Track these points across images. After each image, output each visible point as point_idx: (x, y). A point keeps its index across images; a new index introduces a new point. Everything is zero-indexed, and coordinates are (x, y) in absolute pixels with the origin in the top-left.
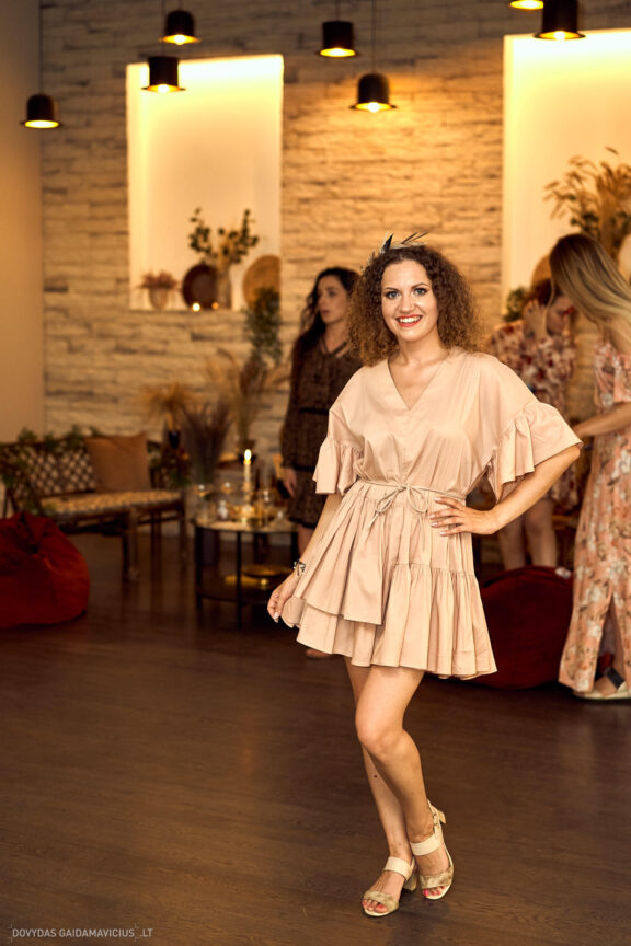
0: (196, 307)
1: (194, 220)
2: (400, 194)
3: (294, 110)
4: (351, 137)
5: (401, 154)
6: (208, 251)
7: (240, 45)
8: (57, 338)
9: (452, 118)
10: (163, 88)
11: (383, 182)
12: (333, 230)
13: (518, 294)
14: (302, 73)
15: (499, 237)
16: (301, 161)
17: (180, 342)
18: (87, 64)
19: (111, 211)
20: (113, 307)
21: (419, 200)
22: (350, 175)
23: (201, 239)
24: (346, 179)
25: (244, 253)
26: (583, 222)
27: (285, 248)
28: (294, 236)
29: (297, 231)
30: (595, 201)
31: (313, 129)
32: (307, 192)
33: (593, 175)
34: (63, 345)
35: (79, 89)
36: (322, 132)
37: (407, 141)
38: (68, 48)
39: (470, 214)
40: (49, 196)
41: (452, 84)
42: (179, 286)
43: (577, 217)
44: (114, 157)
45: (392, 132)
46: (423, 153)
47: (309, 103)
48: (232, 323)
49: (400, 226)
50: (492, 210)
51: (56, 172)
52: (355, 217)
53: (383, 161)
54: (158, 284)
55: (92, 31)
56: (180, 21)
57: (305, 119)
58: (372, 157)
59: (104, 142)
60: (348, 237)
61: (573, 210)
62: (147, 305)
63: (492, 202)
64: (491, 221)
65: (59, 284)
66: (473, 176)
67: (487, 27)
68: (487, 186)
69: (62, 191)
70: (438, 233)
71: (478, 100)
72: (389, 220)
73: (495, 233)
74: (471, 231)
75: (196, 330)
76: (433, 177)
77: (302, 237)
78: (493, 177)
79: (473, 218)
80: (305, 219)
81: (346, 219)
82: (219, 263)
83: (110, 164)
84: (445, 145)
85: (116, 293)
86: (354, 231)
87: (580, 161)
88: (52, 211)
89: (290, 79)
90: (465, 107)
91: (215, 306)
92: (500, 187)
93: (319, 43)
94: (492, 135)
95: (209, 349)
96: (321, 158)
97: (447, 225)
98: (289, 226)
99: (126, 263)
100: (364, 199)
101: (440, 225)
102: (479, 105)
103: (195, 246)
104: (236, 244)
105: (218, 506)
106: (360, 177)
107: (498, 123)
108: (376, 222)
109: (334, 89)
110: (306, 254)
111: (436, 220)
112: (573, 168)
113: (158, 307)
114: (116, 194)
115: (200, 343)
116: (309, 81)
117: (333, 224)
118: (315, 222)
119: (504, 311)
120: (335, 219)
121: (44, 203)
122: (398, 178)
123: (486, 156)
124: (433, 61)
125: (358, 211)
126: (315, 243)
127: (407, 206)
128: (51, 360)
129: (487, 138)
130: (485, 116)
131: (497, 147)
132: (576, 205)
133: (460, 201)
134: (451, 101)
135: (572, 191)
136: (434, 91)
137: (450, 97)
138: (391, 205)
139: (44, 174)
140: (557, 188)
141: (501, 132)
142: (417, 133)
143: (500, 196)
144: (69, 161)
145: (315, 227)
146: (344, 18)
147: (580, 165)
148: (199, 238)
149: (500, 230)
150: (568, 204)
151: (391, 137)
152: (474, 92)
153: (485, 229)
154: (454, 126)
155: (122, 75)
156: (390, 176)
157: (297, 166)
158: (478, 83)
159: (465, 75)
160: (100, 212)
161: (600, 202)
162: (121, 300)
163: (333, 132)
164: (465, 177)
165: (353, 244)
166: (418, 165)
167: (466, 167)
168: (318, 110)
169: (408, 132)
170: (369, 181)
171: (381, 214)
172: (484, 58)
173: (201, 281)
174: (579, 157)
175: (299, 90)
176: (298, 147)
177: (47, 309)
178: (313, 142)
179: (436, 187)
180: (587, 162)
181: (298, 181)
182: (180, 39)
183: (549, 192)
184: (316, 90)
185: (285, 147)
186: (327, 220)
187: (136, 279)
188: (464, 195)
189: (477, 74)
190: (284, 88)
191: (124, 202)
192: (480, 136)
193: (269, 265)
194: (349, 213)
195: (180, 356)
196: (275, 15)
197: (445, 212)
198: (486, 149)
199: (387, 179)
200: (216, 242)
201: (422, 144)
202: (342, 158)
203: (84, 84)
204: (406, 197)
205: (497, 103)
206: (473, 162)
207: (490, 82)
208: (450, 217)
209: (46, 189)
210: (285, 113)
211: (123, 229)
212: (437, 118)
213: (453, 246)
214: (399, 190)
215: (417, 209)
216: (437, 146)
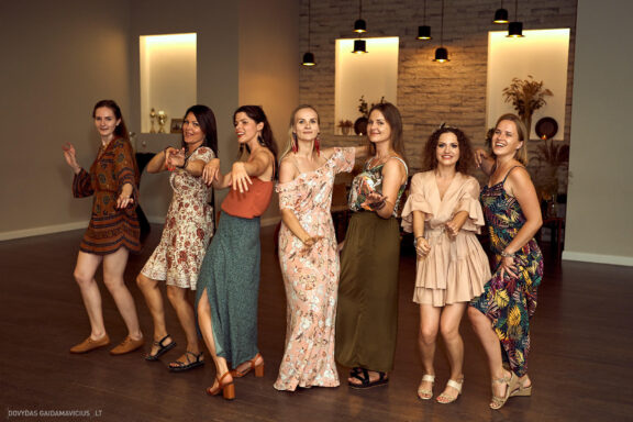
0: (360, 134)
1: (361, 100)
2: (445, 92)
3: (403, 59)
4: (426, 69)
5: (446, 76)
6: (365, 112)
7: (382, 33)
9: (467, 63)
10: (360, 53)
11: (438, 87)
12: (418, 105)
14: (407, 44)
15: (485, 109)
16: (406, 78)
18: (319, 39)
19: (328, 96)
20: (328, 134)
21: (453, 94)
22: (425, 83)
24: (424, 85)
26: (518, 103)
29: (403, 105)
30: (522, 95)
31: (411, 66)
32: (408, 90)
33: (522, 86)
35: (316, 48)
36: (414, 67)
37: (448, 71)
38: (311, 32)
39: (473, 100)
40: (302, 90)
41: (467, 49)
42: (353, 126)
43: (515, 101)
44: (329, 75)
45: (442, 68)
46: (455, 76)
47: (409, 56)
49: (445, 104)
50: (482, 98)
51: (304, 81)
52: (427, 100)
53: (439, 79)
54: (344, 125)
55: (321, 26)
56: (359, 24)
57: (408, 62)
58: (434, 77)
59: (325, 69)
60: (423, 108)
61: (514, 99)
62: (341, 133)
63: (482, 95)
64: (482, 102)
66: (475, 85)
67: (482, 28)
68: (481, 89)
69: (308, 88)
70: (460, 107)
71: (477, 56)
72: (440, 101)
73: (483, 107)
74: (473, 106)
75: (361, 143)
76: (458, 85)
77: (405, 107)
78: (483, 85)
79: (475, 102)
80: (407, 101)
81: (423, 101)
83: (328, 78)
84: (464, 73)
85: (329, 128)
86: (427, 105)
87: (517, 80)
88: (303, 96)
89: (401, 46)
90: (472, 58)
92: (485, 90)
93: (417, 33)
94: (482, 69)
96: (413, 77)
97: (464, 104)
98: (400, 103)
99: (333, 117)
100: (431, 93)
101: (461, 104)
102: (478, 58)
103: (361, 110)
106: (429, 85)
107: (485, 65)
108: (435, 102)
109: (419, 51)
110: (407, 114)
111: (459, 102)
112: (514, 83)
113: (345, 134)
114: (330, 90)
116: (409, 47)
117: (418, 103)
118: (411, 102)
120: (419, 101)
121: (300, 93)
122: (444, 85)
123: (480, 77)
124: (459, 41)
125: (428, 98)
127: (448, 96)
129: (480, 71)
130: (479, 62)
131: (484, 74)
132: (515, 97)
133: (469, 95)
135: (514, 92)
137: (466, 55)
138: (442, 96)
139: (300, 81)
140: (508, 90)
141: (486, 68)
142: (452, 68)
143: (485, 93)
144: (311, 76)
145: (411, 104)
146: (427, 24)
148: (363, 107)
149: (485, 106)
150: (511, 97)
151: (442, 70)
152: (476, 53)
153: (479, 106)
154: (467, 66)
155: (334, 43)
156: (441, 84)
157: (404, 80)
158: (477, 49)
159: (472, 46)
160: (323, 97)
161: (524, 96)
162: (331, 131)
163: (419, 67)
164: (471, 85)
165: (426, 110)
166: (452, 81)
167: (472, 82)
168: (413, 59)
169: (450, 68)
170: (433, 86)
171: (438, 99)
172: (480, 40)
173: (361, 124)
174: (515, 78)
175: (405, 50)
176: (404, 73)
178: (411, 71)
179: (460, 89)
180: (520, 80)
181: (404, 86)
182: (360, 31)
183: (505, 92)
184: (413, 51)
185: (399, 73)
186: (416, 101)
187: (337, 123)
188: (471, 93)
189: (477, 46)
190: (399, 50)
191: (333, 93)
192: (478, 70)
194: (425, 99)
196: (396, 21)
197: (463, 99)
198: (479, 75)
199: (440, 86)
201: (455, 72)
202: (422, 77)
203: (319, 46)
204: (448, 93)
205: (485, 57)
206: (475, 80)
207: (482, 49)
208: (466, 101)
209: (301, 88)
210: (399, 59)
211: (332, 103)
212: (460, 63)
213: (466, 112)
214: (445, 90)
215: (452, 98)
216: (460, 73)
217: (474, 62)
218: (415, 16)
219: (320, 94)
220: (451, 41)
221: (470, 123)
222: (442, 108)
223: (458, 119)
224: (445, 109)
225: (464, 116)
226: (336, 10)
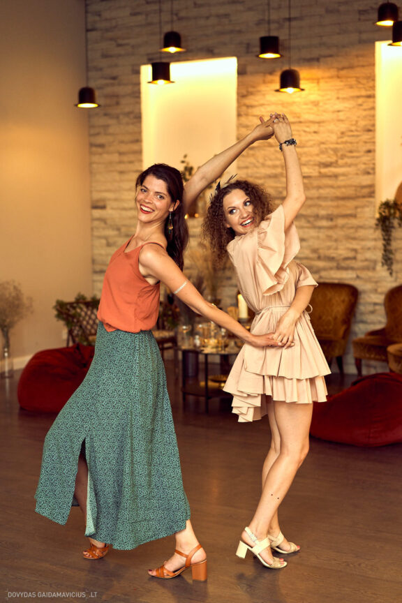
1: (183, 162)
2: (311, 143)
4: (280, 108)
5: (311, 117)
7: (210, 52)
8: (100, 237)
9: (343, 94)
10: (161, 82)
11: (300, 135)
12: (269, 167)
13: (386, 205)
14: (249, 69)
15: (374, 169)
16: (249, 124)
18: (116, 66)
19: (132, 157)
21: (323, 146)
28: (245, 171)
29: (247, 168)
31: (256, 103)
34: (104, 241)
35: (112, 81)
36: (262, 105)
37: (315, 109)
38: (105, 56)
39: (355, 154)
40: (94, 149)
41: (343, 73)
44: (133, 124)
45: (306, 104)
46: (326, 117)
47: (254, 87)
49: (312, 163)
50: (369, 151)
51: (98, 134)
53: (300, 122)
55: (119, 45)
56: (172, 39)
57: (252, 97)
58: (293, 120)
59: (128, 114)
60: (278, 171)
63: (369, 147)
64: (369, 158)
65: (101, 204)
66: (357, 131)
67: (364, 36)
68: (366, 137)
69: (102, 146)
70: (335, 167)
71: (359, 82)
72: (304, 159)
73: (372, 166)
74: (356, 165)
76: (331, 132)
77: (250, 171)
78: (369, 131)
79: (357, 157)
80: (252, 160)
81: (278, 159)
83: (131, 128)
84: (339, 111)
88: (96, 158)
89: (241, 72)
90: (351, 87)
91: (197, 215)
92: (374, 137)
93: (258, 49)
94: (368, 104)
95: (194, 242)
97: (340, 162)
98: (242, 164)
101: (337, 161)
102: (361, 86)
105: (194, 339)
107: (372, 96)
109: (269, 78)
111: (333, 159)
114: (135, 147)
116: (253, 73)
117: (269, 163)
118: (258, 162)
119: (377, 216)
120: (271, 160)
121: (91, 153)
122: (310, 133)
123: (365, 117)
124: (329, 59)
126: (258, 175)
127: (315, 150)
128: (96, 252)
129: (365, 106)
130: (363, 93)
131: (372, 112)
133: (349, 147)
134: (342, 84)
136: (331, 77)
137: (342, 81)
138: (306, 150)
139: (91, 135)
141: (374, 102)
142: (321, 104)
143: (374, 143)
144: (106, 126)
145: (257, 164)
146: (274, 34)
148: (186, 173)
149: (374, 164)
151: (305, 107)
152: (357, 78)
153: (365, 164)
154: (344, 99)
155: (138, 72)
156: (305, 131)
157: (247, 127)
158: (359, 72)
159: (351, 67)
160: (125, 158)
163: (268, 105)
164: (352, 131)
166: (321, 124)
167: (352, 125)
168: (259, 91)
169: (316, 104)
172: (363, 56)
175: (248, 79)
176: (247, 115)
177: (93, 219)
178: (256, 111)
179: (334, 138)
182: (172, 50)
184: (258, 78)
185: (239, 115)
186: (265, 160)
188: (351, 143)
189: (358, 66)
190: (238, 78)
191: (140, 152)
192: (361, 105)
194: (279, 156)
196: (232, 32)
197: (339, 154)
198: (365, 113)
199: (303, 133)
201: (324, 111)
203: (114, 78)
204: (314, 144)
205: (371, 84)
206: (357, 122)
207: (366, 71)
208: (343, 157)
209: (92, 145)
210: (238, 94)
211: (139, 168)
212: (334, 94)
213: (344, 175)
214: (310, 140)
215: (322, 152)
216: (334, 112)
217: (355, 92)
218: (259, 23)
219: (121, 154)
220: (318, 60)
221: (351, 192)
222: (306, 170)
223: (332, 187)
224: (311, 171)
225: (341, 181)
226: (140, 19)
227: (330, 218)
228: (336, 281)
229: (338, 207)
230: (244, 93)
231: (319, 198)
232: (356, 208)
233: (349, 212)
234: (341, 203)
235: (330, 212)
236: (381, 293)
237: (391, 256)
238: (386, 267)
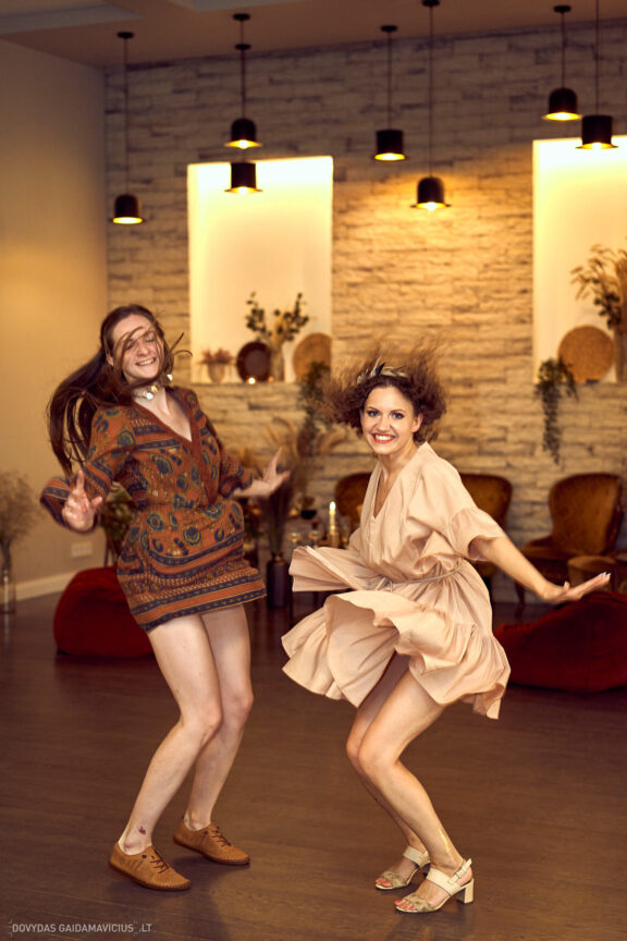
0: (252, 381)
1: (250, 302)
2: (441, 279)
3: (343, 205)
4: (396, 229)
5: (442, 243)
6: (263, 330)
7: (293, 149)
9: (486, 212)
10: (243, 190)
11: (424, 268)
13: (548, 365)
14: (351, 173)
15: (531, 316)
16: (351, 250)
17: (237, 411)
18: (150, 164)
19: (173, 295)
21: (458, 284)
22: (394, 262)
23: (256, 318)
24: (392, 266)
25: (296, 331)
26: (605, 301)
27: (335, 327)
28: (344, 316)
29: (347, 312)
30: (614, 283)
31: (360, 222)
32: (355, 277)
33: (612, 261)
35: (144, 186)
36: (369, 225)
37: (447, 232)
38: (132, 149)
39: (503, 295)
40: (115, 282)
41: (486, 183)
42: (234, 361)
43: (599, 297)
44: (176, 247)
45: (433, 224)
46: (461, 243)
47: (356, 199)
48: (286, 394)
49: (441, 307)
50: (524, 291)
51: (122, 261)
52: (400, 298)
53: (425, 250)
54: (216, 361)
55: (155, 135)
56: (243, 129)
57: (354, 213)
58: (414, 246)
59: (167, 233)
60: (394, 316)
61: (596, 292)
62: (206, 379)
63: (523, 285)
64: (523, 301)
66: (506, 263)
67: (518, 133)
68: (520, 271)
69: (127, 278)
70: (475, 313)
71: (510, 196)
72: (430, 301)
73: (528, 312)
74: (505, 310)
75: (253, 401)
76: (471, 264)
77: (351, 317)
78: (525, 263)
79: (507, 300)
80: (355, 301)
81: (391, 300)
82: (272, 341)
83: (172, 253)
84: (481, 236)
85: (178, 368)
86: (399, 311)
87: (602, 248)
88: (118, 296)
89: (339, 178)
90: (498, 202)
91: (271, 379)
92: (531, 272)
93: (373, 146)
94: (523, 226)
95: (265, 417)
96: (368, 247)
97: (483, 306)
98: (339, 307)
99: (188, 340)
100: (408, 283)
101: (477, 305)
102: (511, 201)
103: (251, 325)
104: (289, 324)
106: (405, 264)
107: (529, 216)
108: (419, 303)
109: (380, 187)
110: (355, 331)
111: (473, 301)
112: (595, 255)
113: (216, 381)
114: (178, 280)
115: (256, 412)
116: (354, 180)
117: (380, 306)
118: (363, 303)
119: (536, 380)
120: (382, 301)
121: (110, 288)
122: (439, 265)
123: (518, 244)
124: (467, 164)
125: (402, 294)
126: (362, 322)
127: (447, 289)
129: (519, 229)
130: (516, 211)
131: (527, 238)
132: (599, 287)
133: (495, 285)
134: (486, 198)
135: (595, 275)
136: (471, 188)
137: (485, 194)
138: (433, 288)
139: (109, 262)
140: (582, 273)
141: (531, 224)
142: (455, 225)
143: (531, 280)
144: (134, 251)
145: (363, 308)
146: (396, 126)
147: (601, 252)
148: (255, 319)
149: (531, 309)
150: (590, 286)
151: (432, 228)
152: (507, 190)
153: (518, 309)
154: (489, 219)
155: (184, 174)
156: (432, 263)
157: (347, 254)
158: (510, 182)
159: (499, 175)
160: (163, 296)
161: (619, 284)
162: (184, 374)
163: (379, 225)
164: (499, 263)
165: (398, 322)
166: (456, 253)
167: (500, 255)
168: (365, 206)
169: (448, 224)
170: (411, 268)
171: (423, 296)
172: (515, 160)
173: (254, 356)
174: (598, 245)
175: (348, 187)
176: (347, 238)
178: (361, 233)
179: (474, 272)
180: (607, 250)
181: (347, 267)
182: (244, 144)
183: (576, 275)
184: (364, 188)
185: (335, 238)
186: (374, 302)
187: (197, 356)
188: (498, 279)
189: (509, 174)
190: (334, 186)
191: (186, 288)
192: (512, 227)
193: (319, 342)
194: (394, 296)
195: (238, 424)
196: (325, 121)
197: (482, 294)
198: (517, 239)
199: (429, 265)
200: (271, 322)
201: (461, 235)
202: (389, 248)
204: (445, 281)
205: (527, 199)
206: (507, 251)
207: (520, 181)
208: (487, 298)
209: (111, 276)
210: (334, 208)
211: (185, 311)
212: (473, 212)
213: (488, 323)
214: (440, 275)
215: (457, 292)
216: (473, 236)
217: (504, 210)
218: (366, 110)
219: (156, 289)
220: (450, 163)
221: (497, 347)
222: (434, 317)
223: (471, 340)
224: (441, 317)
225: (484, 332)
226: (188, 98)
227: (468, 383)
228: (478, 472)
229: (479, 367)
230: (341, 209)
231: (452, 355)
232: (506, 369)
233: (495, 375)
234: (484, 362)
235: (468, 375)
236: (542, 488)
237: (556, 436)
238: (549, 452)
